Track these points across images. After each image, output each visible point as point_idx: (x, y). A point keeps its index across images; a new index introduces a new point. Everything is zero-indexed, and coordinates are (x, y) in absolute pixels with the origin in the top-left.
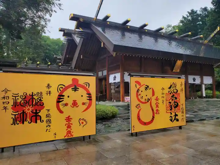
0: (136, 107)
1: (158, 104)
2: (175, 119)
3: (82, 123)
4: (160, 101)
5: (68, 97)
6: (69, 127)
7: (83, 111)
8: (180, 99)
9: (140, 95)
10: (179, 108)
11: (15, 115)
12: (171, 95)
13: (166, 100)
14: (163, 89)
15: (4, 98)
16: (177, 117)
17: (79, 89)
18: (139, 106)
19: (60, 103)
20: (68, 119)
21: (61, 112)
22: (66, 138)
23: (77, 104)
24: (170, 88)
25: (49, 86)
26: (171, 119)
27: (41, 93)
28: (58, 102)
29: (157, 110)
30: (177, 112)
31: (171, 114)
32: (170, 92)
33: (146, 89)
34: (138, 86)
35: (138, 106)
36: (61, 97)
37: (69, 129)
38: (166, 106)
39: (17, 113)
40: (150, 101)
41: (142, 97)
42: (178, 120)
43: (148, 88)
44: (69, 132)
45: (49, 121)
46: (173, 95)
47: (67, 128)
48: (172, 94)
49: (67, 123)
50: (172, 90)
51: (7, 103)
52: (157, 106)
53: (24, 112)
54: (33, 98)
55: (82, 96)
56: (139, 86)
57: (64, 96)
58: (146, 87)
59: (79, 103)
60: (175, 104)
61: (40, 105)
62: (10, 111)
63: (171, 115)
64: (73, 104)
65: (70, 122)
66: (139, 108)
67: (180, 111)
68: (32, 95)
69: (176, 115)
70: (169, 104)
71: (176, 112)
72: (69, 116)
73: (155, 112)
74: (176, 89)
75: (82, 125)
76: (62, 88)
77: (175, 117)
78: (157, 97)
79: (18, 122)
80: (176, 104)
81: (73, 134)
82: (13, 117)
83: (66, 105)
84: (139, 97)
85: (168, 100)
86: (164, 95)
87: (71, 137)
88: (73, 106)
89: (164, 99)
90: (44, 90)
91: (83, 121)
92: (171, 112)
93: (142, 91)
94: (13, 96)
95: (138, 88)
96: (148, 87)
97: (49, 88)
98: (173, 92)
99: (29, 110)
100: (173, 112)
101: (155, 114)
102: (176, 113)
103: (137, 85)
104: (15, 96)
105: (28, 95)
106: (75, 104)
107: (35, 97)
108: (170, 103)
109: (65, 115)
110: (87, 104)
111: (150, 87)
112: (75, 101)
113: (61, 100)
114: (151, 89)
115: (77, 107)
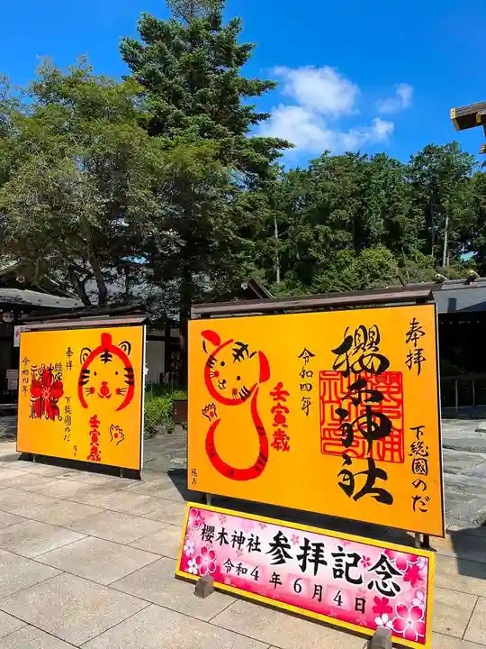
1: (284, 414)
2: (368, 489)
3: (116, 436)
4: (293, 402)
5: (95, 374)
6: (95, 439)
7: (118, 410)
8: (400, 402)
9: (217, 374)
10: (399, 443)
11: (33, 402)
12: (345, 380)
13: (322, 398)
14: (308, 355)
15: (24, 372)
17: (111, 356)
19: (84, 386)
20: (94, 422)
21: (85, 405)
22: (90, 461)
23: (108, 390)
24: (339, 351)
25: (69, 352)
26: (348, 483)
27: (61, 365)
28: (81, 383)
29: (280, 435)
30: (382, 459)
31: (348, 462)
32: (343, 368)
33: (236, 357)
34: (211, 347)
35: (208, 411)
36: (86, 375)
37: (94, 444)
38: (322, 424)
39: (35, 399)
40: (249, 400)
41: (224, 382)
42: (385, 498)
43: (244, 353)
44: (94, 450)
45: (69, 420)
46: (360, 384)
47: (91, 442)
48: (352, 375)
49: (92, 429)
50: (353, 359)
52: (280, 419)
53: (42, 398)
54: (51, 375)
55: (117, 373)
56: (215, 348)
57: (88, 372)
58: (239, 347)
59: (112, 389)
60: (370, 423)
61: (58, 388)
62: (29, 394)
63: (347, 467)
64: (101, 391)
65: (97, 430)
67: (402, 461)
68: (50, 369)
69: (374, 473)
70: (337, 416)
71: (375, 456)
72: (95, 416)
73: (272, 441)
74: (379, 357)
75: (115, 440)
76: (86, 354)
77: (371, 481)
78: (280, 385)
79: (36, 414)
80: (378, 421)
81: (101, 455)
83: (92, 390)
84: (215, 381)
85: (334, 398)
86: (314, 381)
87: (98, 462)
88: (101, 394)
89: (314, 396)
90: (64, 360)
91: (118, 432)
92: (349, 454)
93: (223, 364)
94: (31, 370)
95: (210, 353)
96: (245, 347)
97: (69, 356)
98: (357, 367)
99: (46, 395)
100: (361, 457)
101: (271, 450)
102: (378, 465)
103: (209, 344)
104: (34, 370)
105: (46, 368)
106: (105, 391)
107: (54, 373)
108: (343, 413)
109: (89, 413)
110: (125, 394)
111: (251, 350)
112: (104, 384)
113: (84, 380)
114: (257, 354)
115: (108, 397)
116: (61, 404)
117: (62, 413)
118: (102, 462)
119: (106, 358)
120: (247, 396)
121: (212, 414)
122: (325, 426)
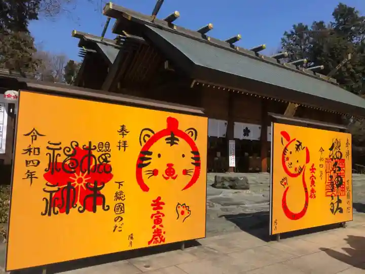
0: (281, 182)
1: (314, 180)
2: (338, 208)
3: (183, 213)
4: (317, 174)
5: (159, 156)
6: (158, 221)
8: (344, 171)
9: (288, 159)
10: (344, 188)
11: (51, 192)
12: (332, 162)
13: (326, 171)
14: (322, 150)
15: (29, 150)
16: (340, 204)
17: (178, 140)
18: (285, 181)
19: (144, 169)
20: (158, 204)
21: (145, 188)
22: (152, 245)
23: (174, 172)
24: (331, 149)
25: (123, 131)
26: (332, 208)
27: (108, 145)
28: (140, 165)
29: (313, 191)
31: (333, 199)
32: (331, 157)
33: (297, 150)
34: (285, 142)
36: (147, 156)
37: (158, 226)
38: (326, 182)
39: (56, 188)
40: (302, 173)
41: (291, 164)
42: (341, 211)
43: (300, 147)
44: (158, 233)
45: (120, 208)
46: (336, 163)
47: (153, 225)
48: (334, 160)
49: (155, 212)
50: (334, 153)
51: (36, 162)
52: (313, 182)
53: (70, 187)
54: (91, 156)
55: (183, 156)
56: (287, 143)
57: (151, 153)
58: (298, 144)
59: (178, 171)
60: (338, 181)
61: (104, 172)
62: (41, 182)
63: (332, 201)
64: (166, 172)
65: (161, 211)
66: (286, 187)
67: (345, 195)
68: (89, 149)
69: (339, 201)
70: (330, 179)
71: (339, 195)
72: (159, 198)
73: (309, 195)
74: (340, 152)
75: (182, 217)
76: (148, 136)
77: (338, 205)
78: (313, 165)
79: (57, 209)
80: (340, 179)
81: (164, 236)
82: (48, 196)
83: (155, 172)
84: (287, 163)
85: (329, 171)
86: (324, 163)
87: (162, 243)
88: (166, 176)
89: (323, 170)
91: (184, 209)
92: (333, 195)
93: (291, 153)
94: (48, 148)
95: (285, 146)
96: (300, 144)
97: (123, 134)
98: (335, 157)
99: (80, 181)
100: (335, 196)
101: (309, 199)
102: (340, 198)
103: (284, 140)
104: (54, 148)
105: (81, 146)
106: (170, 172)
107: (96, 153)
108: (331, 177)
109: (151, 196)
110: (192, 174)
111: (303, 145)
112: (170, 166)
113: (145, 162)
114: (305, 148)
115: (174, 178)
116: (108, 190)
117: (110, 201)
118: (167, 242)
119: (172, 141)
120: (301, 171)
121: (285, 184)
122: (327, 184)
